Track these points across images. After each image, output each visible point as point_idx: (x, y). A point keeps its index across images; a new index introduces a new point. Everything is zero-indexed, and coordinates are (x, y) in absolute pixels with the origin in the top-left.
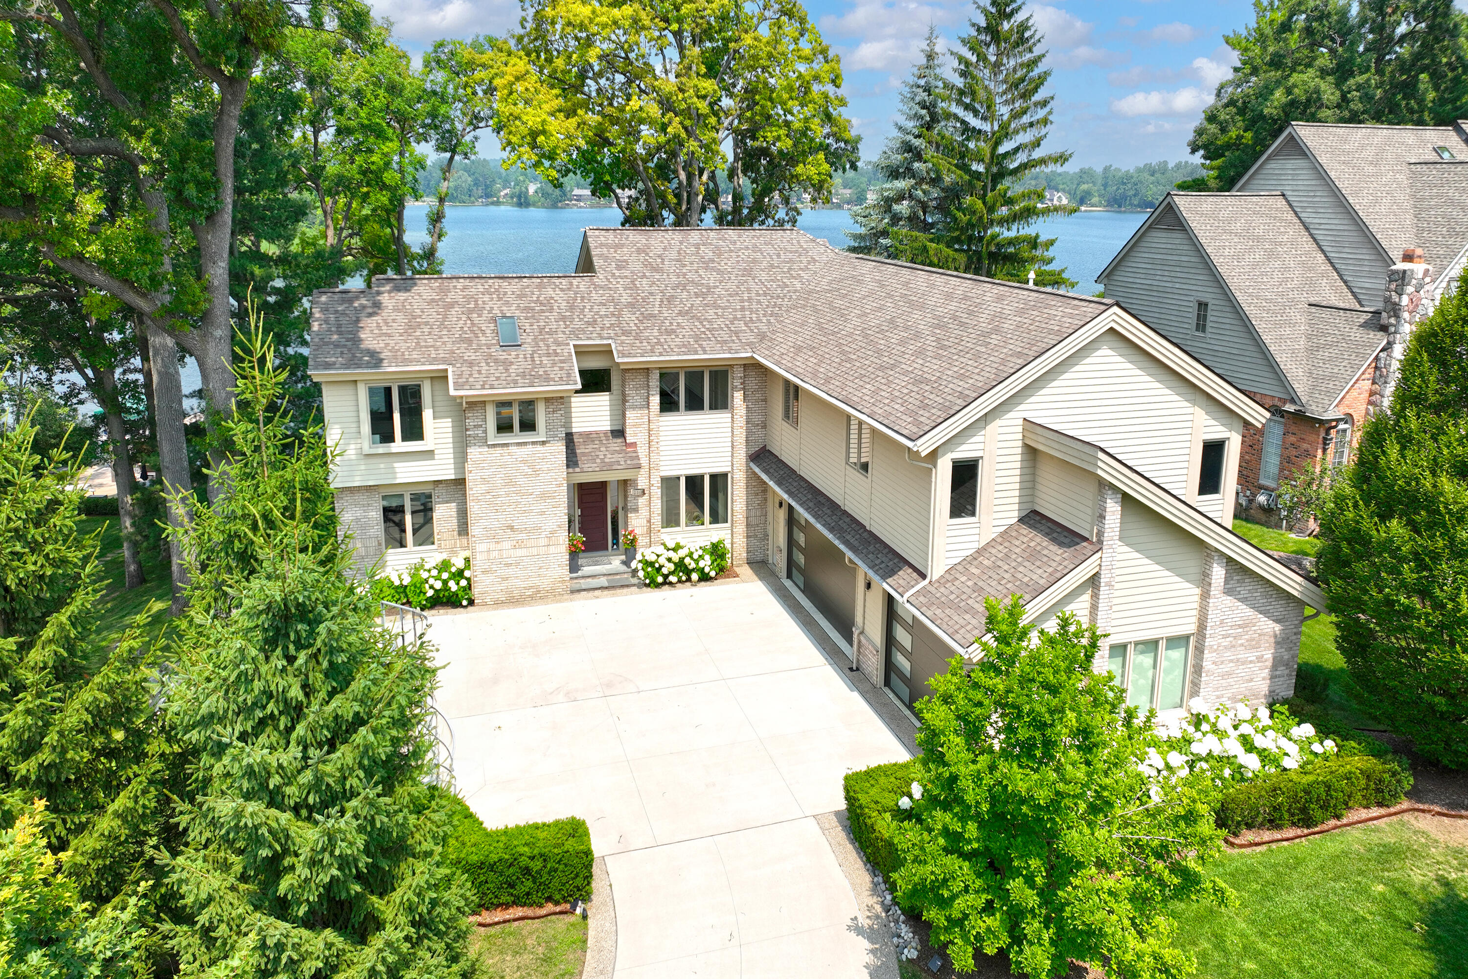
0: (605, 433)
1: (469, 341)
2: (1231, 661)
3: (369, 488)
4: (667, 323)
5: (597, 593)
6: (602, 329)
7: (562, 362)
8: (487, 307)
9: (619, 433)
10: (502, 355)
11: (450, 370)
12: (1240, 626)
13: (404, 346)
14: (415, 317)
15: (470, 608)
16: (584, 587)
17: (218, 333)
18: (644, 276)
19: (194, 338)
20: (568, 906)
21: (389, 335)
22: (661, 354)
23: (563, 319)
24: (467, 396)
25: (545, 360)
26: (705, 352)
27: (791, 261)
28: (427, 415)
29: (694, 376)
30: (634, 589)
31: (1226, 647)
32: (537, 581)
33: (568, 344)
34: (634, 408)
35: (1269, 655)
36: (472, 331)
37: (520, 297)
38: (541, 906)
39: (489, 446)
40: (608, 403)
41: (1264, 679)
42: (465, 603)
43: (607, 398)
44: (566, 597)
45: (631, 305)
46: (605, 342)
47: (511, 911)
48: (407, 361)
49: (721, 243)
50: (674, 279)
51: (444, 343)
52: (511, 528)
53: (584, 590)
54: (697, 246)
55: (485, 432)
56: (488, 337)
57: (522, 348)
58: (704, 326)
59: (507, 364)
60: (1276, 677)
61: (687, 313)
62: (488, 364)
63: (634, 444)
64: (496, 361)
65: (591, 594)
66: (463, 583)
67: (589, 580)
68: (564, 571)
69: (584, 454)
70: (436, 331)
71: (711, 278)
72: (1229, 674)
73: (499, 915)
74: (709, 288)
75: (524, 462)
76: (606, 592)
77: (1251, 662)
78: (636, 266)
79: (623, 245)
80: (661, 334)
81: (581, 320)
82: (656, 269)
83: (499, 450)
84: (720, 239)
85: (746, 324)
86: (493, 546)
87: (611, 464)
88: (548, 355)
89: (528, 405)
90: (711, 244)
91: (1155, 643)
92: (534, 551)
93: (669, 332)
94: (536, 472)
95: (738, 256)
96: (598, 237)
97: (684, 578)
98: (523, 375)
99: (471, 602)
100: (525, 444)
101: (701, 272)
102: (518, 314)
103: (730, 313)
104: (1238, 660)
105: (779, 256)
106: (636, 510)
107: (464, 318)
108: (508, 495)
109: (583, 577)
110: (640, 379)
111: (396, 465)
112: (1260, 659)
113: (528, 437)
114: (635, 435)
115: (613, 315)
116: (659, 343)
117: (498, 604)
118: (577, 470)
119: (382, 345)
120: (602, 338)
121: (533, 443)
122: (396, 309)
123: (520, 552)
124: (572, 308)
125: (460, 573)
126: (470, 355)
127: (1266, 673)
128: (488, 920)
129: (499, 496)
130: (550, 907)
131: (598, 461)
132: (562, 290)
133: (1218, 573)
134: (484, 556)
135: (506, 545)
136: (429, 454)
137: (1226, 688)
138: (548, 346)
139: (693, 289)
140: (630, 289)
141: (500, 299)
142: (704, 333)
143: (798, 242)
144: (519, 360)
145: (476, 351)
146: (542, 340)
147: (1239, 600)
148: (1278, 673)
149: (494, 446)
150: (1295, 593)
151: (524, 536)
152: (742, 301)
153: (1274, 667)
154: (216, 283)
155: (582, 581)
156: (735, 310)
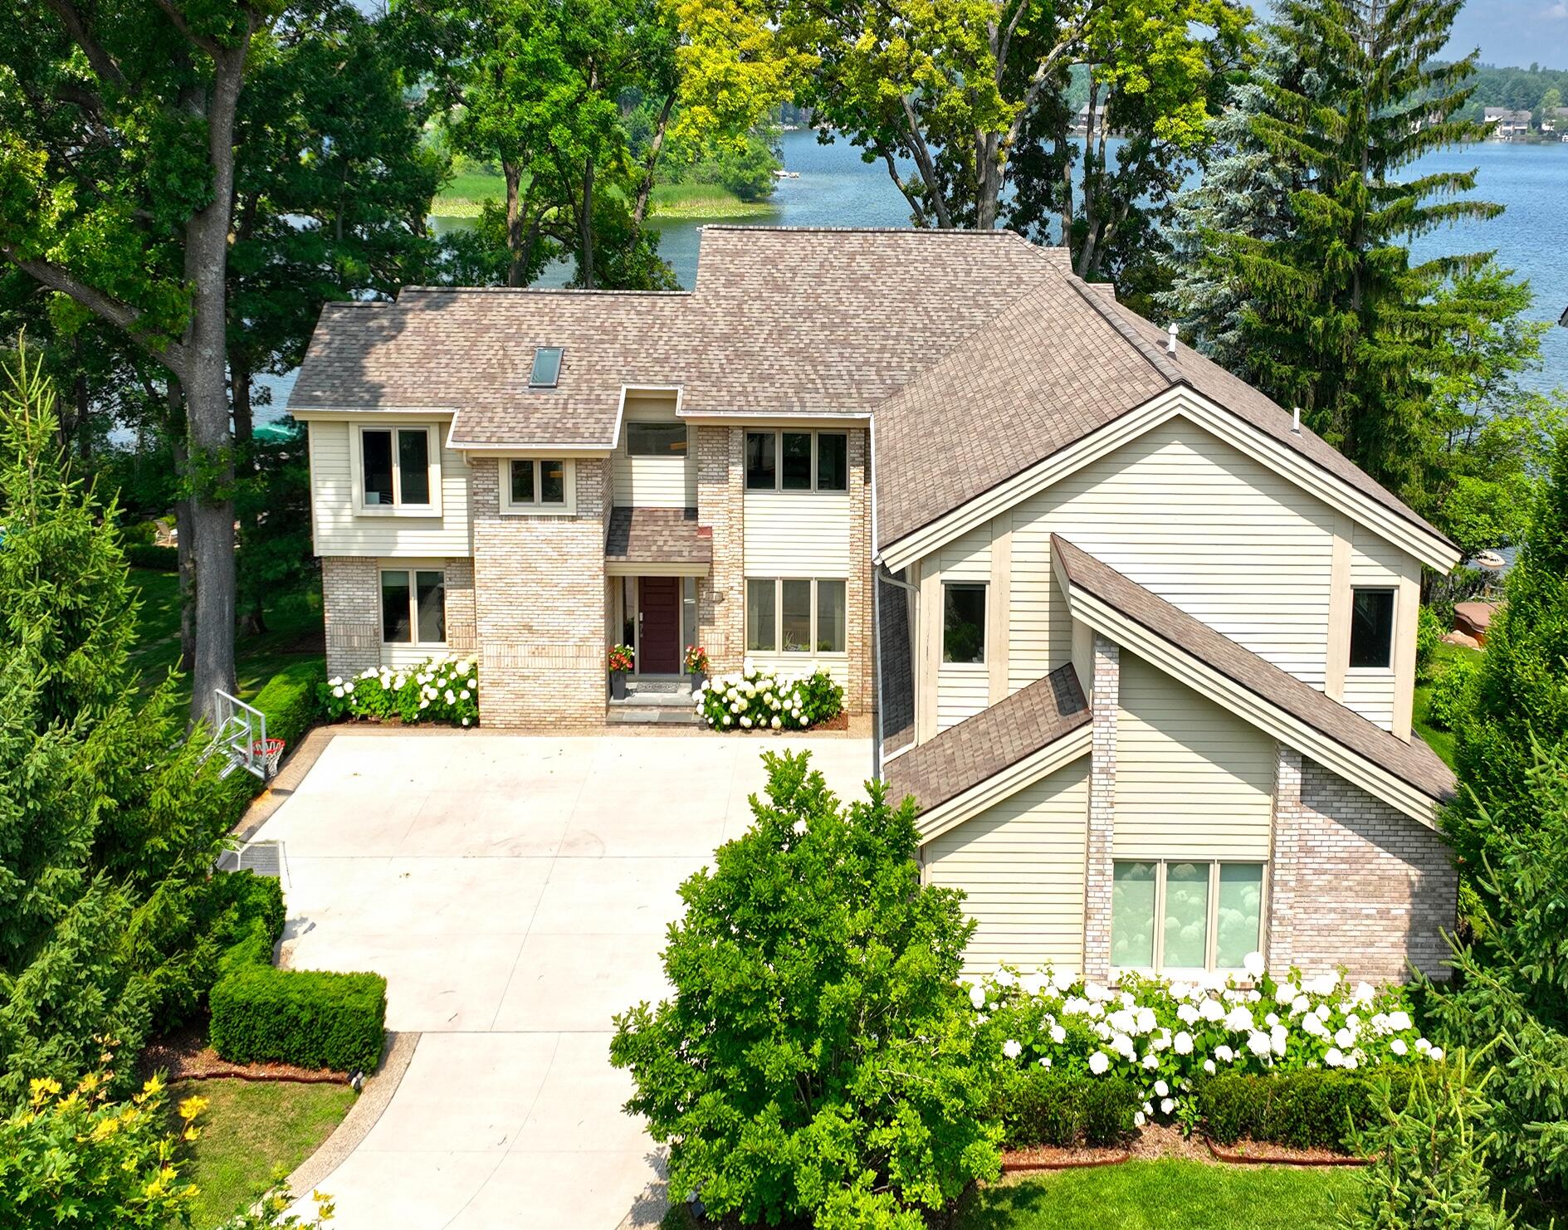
0: (676, 511)
1: (492, 378)
2: (1333, 910)
3: (364, 560)
4: (766, 365)
5: (643, 728)
6: (673, 369)
7: (602, 412)
8: (532, 334)
9: (691, 513)
10: (529, 399)
11: (457, 413)
12: (1343, 860)
13: (410, 379)
14: (435, 343)
15: (474, 730)
16: (625, 719)
17: (208, 352)
18: (760, 297)
19: (179, 358)
20: (346, 1076)
21: (396, 366)
22: (740, 409)
23: (626, 353)
24: (468, 451)
25: (581, 408)
26: (803, 409)
27: (985, 281)
28: (434, 471)
29: (796, 439)
30: (695, 729)
31: (1321, 888)
32: (560, 704)
33: (619, 388)
34: (709, 480)
35: (1401, 910)
36: (501, 365)
37: (578, 321)
38: (315, 1069)
39: (502, 517)
40: (682, 470)
41: (1394, 945)
42: (465, 722)
43: (682, 463)
44: (599, 729)
45: (725, 338)
46: (671, 388)
47: (282, 1068)
48: (406, 401)
49: (889, 252)
50: (800, 302)
51: (460, 379)
52: (530, 628)
53: (626, 723)
54: (852, 256)
55: (497, 498)
56: (519, 375)
57: (557, 391)
58: (816, 371)
59: (530, 410)
60: (1416, 946)
61: (801, 351)
62: (505, 410)
63: (708, 530)
64: (517, 407)
65: (635, 729)
66: (465, 695)
67: (638, 711)
68: (600, 694)
69: (638, 538)
70: (455, 363)
71: (852, 302)
72: (1330, 930)
73: (266, 1071)
74: (845, 316)
75: (548, 541)
76: (654, 730)
77: (1368, 917)
78: (753, 283)
79: (745, 252)
80: (751, 379)
81: (649, 355)
82: (778, 289)
83: (515, 523)
84: (889, 246)
85: (878, 373)
86: (504, 650)
87: (670, 554)
88: (587, 401)
89: (551, 467)
90: (873, 253)
91: (1202, 867)
92: (559, 662)
93: (763, 378)
94: (564, 557)
95: (907, 272)
96: (716, 239)
97: (763, 722)
98: (545, 427)
99: (475, 723)
100: (549, 518)
101: (843, 294)
102: (568, 343)
103: (862, 355)
104: (1344, 911)
105: (968, 273)
106: (711, 621)
107: (497, 346)
108: (525, 584)
109: (629, 706)
110: (717, 442)
111: (400, 533)
112: (1384, 914)
113: (552, 509)
114: (711, 516)
115: (695, 350)
116: (744, 393)
117: (510, 728)
118: (622, 558)
119: (384, 378)
120: (668, 383)
121: (560, 518)
122: (416, 332)
123: (540, 662)
124: (641, 339)
125: (461, 683)
126: (487, 397)
127: (1398, 936)
128: (253, 1074)
129: (514, 584)
130: (326, 1073)
131: (654, 548)
132: (639, 313)
133: (1290, 777)
134: (494, 663)
135: (522, 651)
136: (436, 522)
137: (1326, 950)
138: (592, 389)
139: (821, 318)
140: (733, 315)
141: (552, 322)
142: (813, 381)
143: (1007, 253)
144: (547, 405)
145: (497, 391)
146: (587, 381)
147: (1338, 821)
148: (1419, 940)
149: (509, 517)
150: (1427, 823)
151: (544, 641)
152: (886, 338)
153: (1413, 931)
154: (206, 292)
155: (628, 711)
156: (870, 351)
